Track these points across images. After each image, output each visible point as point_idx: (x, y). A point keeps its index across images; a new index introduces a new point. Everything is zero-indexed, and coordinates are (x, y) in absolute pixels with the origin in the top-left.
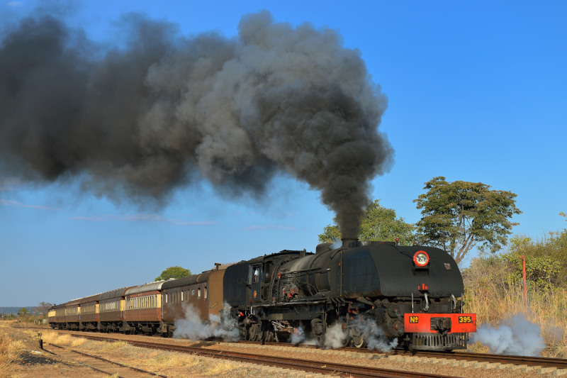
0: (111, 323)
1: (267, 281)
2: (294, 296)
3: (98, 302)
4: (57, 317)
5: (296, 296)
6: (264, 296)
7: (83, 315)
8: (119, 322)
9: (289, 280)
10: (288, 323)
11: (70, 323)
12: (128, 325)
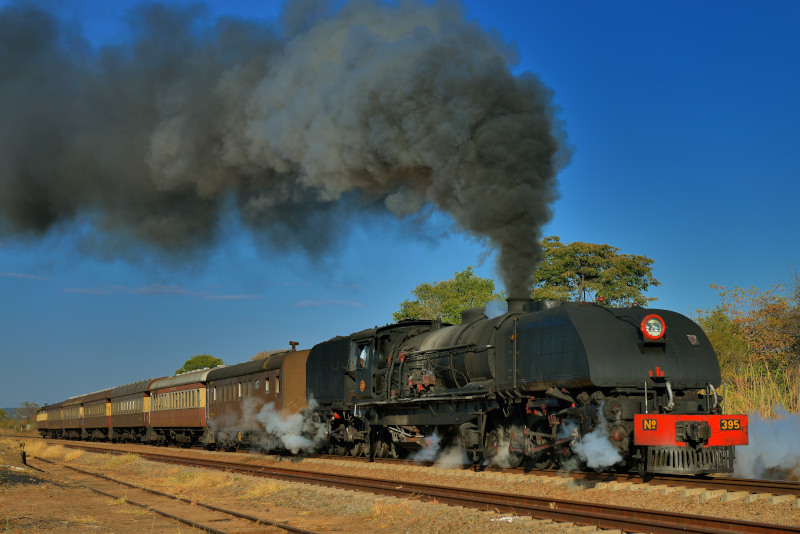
0: (129, 429)
1: (382, 365)
2: (427, 388)
3: (109, 400)
4: (49, 422)
5: (432, 388)
6: (377, 389)
7: (87, 419)
8: (141, 428)
9: (418, 364)
10: (416, 430)
11: (67, 430)
12: (154, 433)
